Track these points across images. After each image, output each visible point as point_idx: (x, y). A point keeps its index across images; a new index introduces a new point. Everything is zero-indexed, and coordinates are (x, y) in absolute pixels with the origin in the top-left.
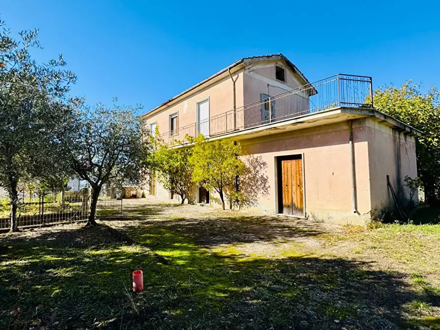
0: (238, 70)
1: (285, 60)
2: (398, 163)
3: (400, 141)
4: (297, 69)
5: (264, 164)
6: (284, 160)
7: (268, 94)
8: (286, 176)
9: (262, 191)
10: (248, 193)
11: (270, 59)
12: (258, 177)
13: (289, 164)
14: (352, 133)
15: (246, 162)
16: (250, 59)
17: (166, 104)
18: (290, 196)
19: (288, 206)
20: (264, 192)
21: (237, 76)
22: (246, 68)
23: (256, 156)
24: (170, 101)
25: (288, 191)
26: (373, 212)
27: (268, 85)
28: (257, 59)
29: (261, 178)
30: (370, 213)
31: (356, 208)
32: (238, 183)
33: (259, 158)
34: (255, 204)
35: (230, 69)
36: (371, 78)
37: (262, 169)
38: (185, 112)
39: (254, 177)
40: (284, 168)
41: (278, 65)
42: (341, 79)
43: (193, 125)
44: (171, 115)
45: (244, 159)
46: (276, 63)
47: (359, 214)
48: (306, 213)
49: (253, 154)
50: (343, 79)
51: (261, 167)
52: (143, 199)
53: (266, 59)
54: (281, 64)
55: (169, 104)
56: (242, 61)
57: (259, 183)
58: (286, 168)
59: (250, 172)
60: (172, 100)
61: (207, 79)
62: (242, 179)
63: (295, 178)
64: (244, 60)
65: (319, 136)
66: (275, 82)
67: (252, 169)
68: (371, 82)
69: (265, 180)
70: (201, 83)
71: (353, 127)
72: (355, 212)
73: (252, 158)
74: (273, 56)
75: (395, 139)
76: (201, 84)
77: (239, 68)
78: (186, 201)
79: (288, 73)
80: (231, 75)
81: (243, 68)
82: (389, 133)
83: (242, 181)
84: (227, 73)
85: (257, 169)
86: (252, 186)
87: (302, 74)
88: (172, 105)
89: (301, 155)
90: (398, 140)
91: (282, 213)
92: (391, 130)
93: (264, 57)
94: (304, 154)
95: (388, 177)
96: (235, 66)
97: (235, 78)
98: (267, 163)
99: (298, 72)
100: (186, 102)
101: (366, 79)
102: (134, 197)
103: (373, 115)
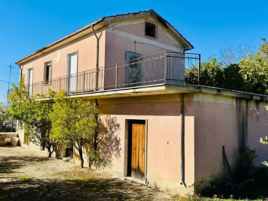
0: (102, 28)
1: (156, 16)
2: (243, 132)
3: (247, 110)
4: (170, 24)
5: (118, 125)
6: (134, 123)
7: (134, 52)
8: (135, 140)
9: (116, 152)
10: (104, 153)
11: (137, 16)
12: (112, 137)
13: (138, 127)
14: (183, 106)
15: (105, 121)
16: (113, 18)
17: (40, 51)
18: (137, 160)
19: (135, 170)
20: (117, 154)
21: (101, 33)
22: (109, 26)
23: (112, 116)
24: (44, 49)
25: (136, 155)
26: (197, 185)
27: (135, 42)
28: (122, 16)
29: (115, 139)
30: (193, 186)
31: (183, 179)
32: (97, 142)
33: (114, 120)
34: (110, 165)
35: (94, 25)
36: (200, 55)
37: (116, 130)
38: (57, 62)
39: (110, 138)
40: (134, 131)
41: (148, 21)
42: (168, 56)
43: (58, 79)
44: (46, 63)
45: (103, 118)
46: (146, 19)
47: (186, 186)
48: (146, 179)
49: (110, 114)
50: (170, 56)
51: (116, 129)
52: (19, 147)
53: (132, 16)
54: (151, 20)
55: (44, 51)
56: (103, 19)
57: (114, 144)
58: (135, 131)
59: (107, 132)
60: (46, 48)
61: (74, 33)
62: (100, 138)
63: (141, 142)
64: (105, 19)
65: (159, 105)
66: (144, 38)
67: (109, 130)
68: (200, 59)
69: (118, 142)
70: (70, 35)
71: (185, 100)
72: (181, 184)
73: (109, 118)
74: (141, 13)
75: (240, 109)
76: (70, 37)
77: (101, 26)
78: (54, 154)
79: (159, 28)
80: (94, 32)
81: (106, 26)
82: (231, 103)
83: (101, 140)
84: (91, 30)
85: (113, 130)
86: (108, 146)
87: (176, 30)
88: (47, 52)
89: (145, 120)
90: (245, 109)
91: (131, 176)
92: (235, 100)
93: (130, 15)
94: (147, 120)
95: (223, 147)
96: (97, 24)
97: (98, 35)
98: (120, 125)
99: (171, 28)
100: (58, 52)
101: (194, 56)
102: (9, 144)
103: (199, 91)
